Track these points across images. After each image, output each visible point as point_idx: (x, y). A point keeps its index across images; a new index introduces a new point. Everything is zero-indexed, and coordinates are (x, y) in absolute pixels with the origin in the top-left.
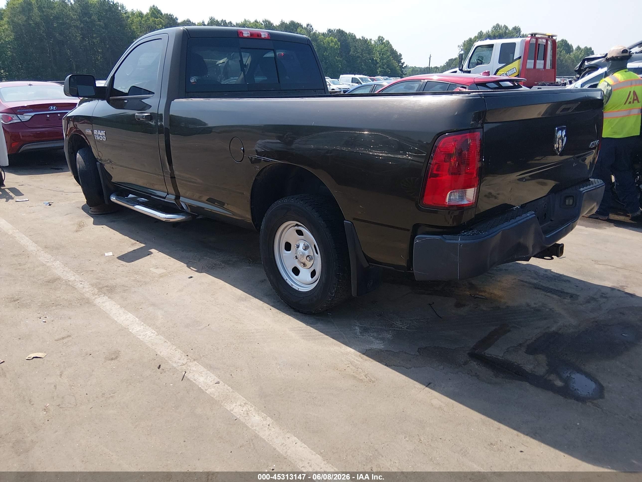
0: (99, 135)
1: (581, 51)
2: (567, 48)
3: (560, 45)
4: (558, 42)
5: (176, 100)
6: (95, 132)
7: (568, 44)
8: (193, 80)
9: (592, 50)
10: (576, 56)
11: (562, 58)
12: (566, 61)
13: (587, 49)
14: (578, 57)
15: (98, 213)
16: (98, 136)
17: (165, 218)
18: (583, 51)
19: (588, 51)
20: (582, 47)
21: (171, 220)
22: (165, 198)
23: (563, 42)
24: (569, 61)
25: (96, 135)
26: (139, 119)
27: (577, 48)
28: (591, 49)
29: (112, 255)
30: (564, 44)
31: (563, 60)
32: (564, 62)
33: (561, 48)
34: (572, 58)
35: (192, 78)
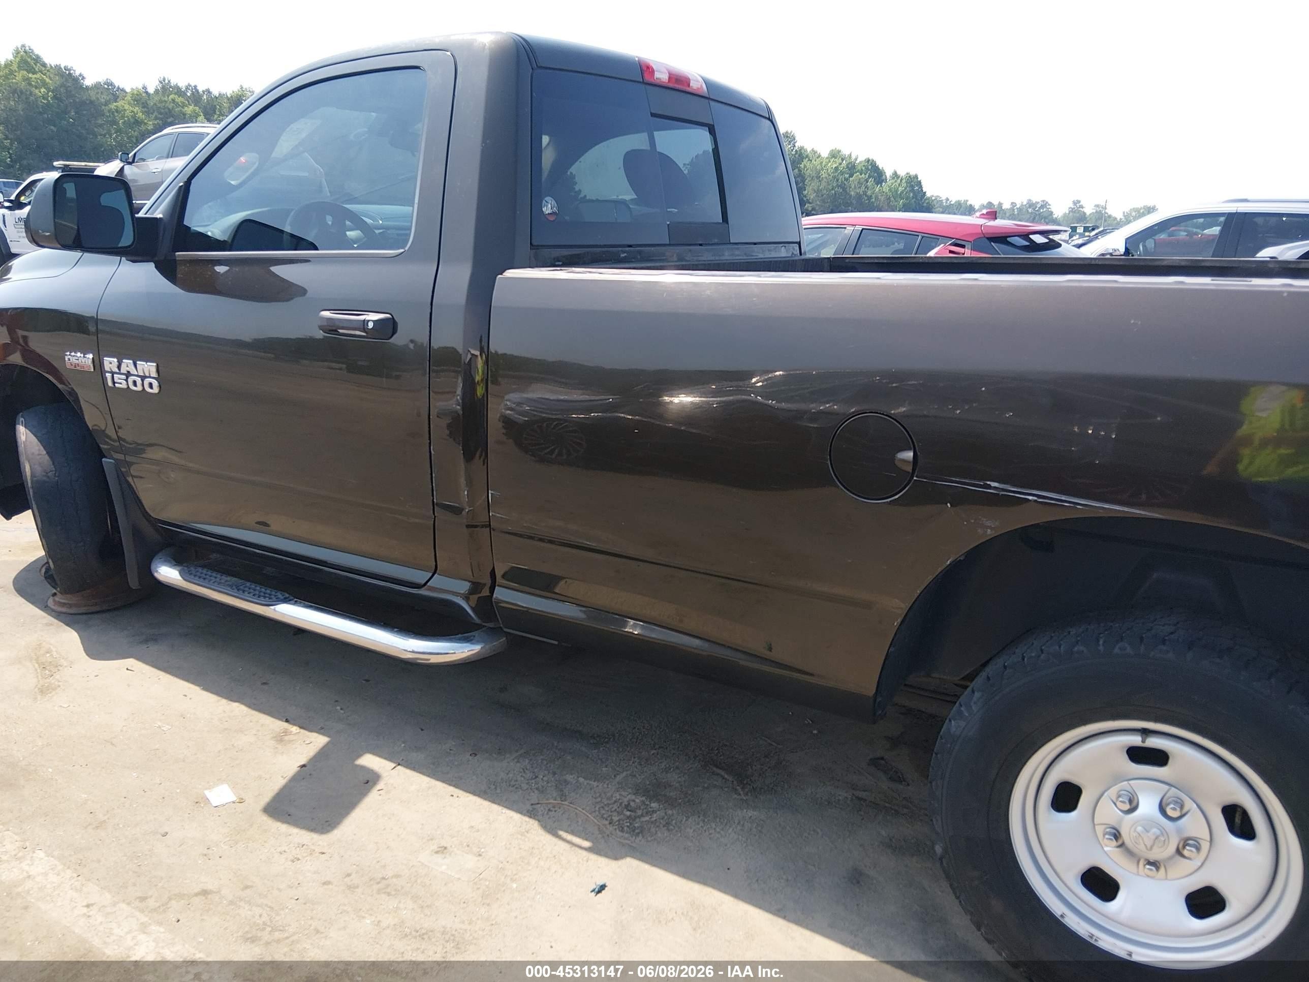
0: (128, 374)
1: (901, 181)
2: (876, 174)
3: (864, 168)
4: (861, 162)
5: (510, 273)
6: (110, 363)
7: (878, 167)
8: (550, 206)
9: (919, 180)
10: (893, 190)
11: (869, 193)
12: (877, 198)
13: (910, 177)
14: (897, 191)
15: (83, 610)
16: (124, 377)
17: (413, 652)
18: (904, 181)
19: (912, 181)
20: (902, 173)
21: (434, 660)
22: (419, 586)
23: (870, 163)
24: (882, 198)
25: (113, 373)
26: (336, 331)
27: (893, 175)
28: (916, 177)
29: (234, 798)
30: (870, 167)
31: (871, 196)
32: (874, 200)
33: (865, 174)
34: (886, 193)
35: (546, 199)
